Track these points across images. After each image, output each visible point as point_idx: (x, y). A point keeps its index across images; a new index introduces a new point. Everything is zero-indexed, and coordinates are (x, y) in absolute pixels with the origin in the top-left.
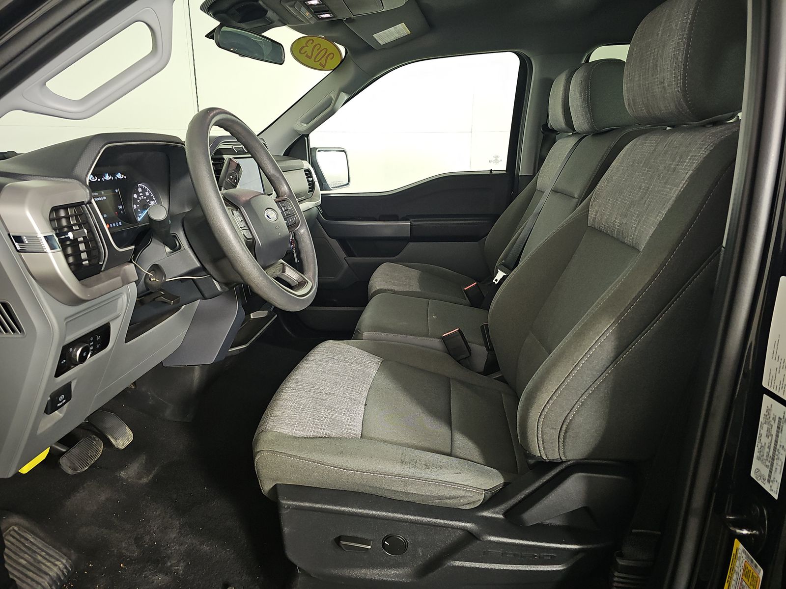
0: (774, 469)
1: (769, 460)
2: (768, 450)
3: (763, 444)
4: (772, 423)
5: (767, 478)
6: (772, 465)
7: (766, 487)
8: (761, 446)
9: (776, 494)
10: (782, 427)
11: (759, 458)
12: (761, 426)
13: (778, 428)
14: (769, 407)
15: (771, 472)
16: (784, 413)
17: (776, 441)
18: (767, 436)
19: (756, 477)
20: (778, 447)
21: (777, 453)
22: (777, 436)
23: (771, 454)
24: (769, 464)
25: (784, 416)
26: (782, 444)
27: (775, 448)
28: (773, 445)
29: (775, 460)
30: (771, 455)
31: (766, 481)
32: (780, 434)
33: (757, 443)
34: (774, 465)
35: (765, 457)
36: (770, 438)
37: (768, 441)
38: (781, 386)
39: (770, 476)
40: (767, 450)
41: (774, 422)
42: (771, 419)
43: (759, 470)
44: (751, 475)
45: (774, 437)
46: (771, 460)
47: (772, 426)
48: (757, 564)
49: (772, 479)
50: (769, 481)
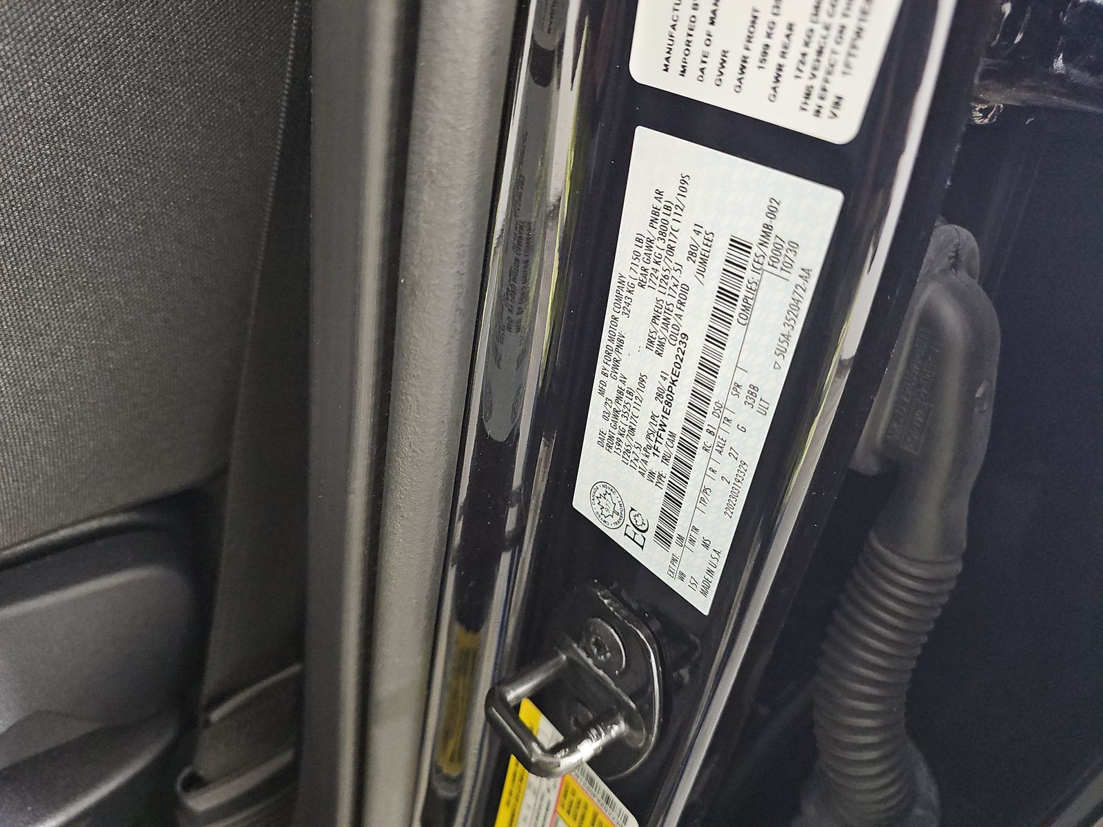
0: (692, 490)
1: (662, 448)
2: (658, 408)
3: (632, 383)
4: (688, 275)
5: (654, 522)
6: (681, 473)
7: (653, 558)
8: (620, 391)
9: (705, 593)
10: (754, 289)
11: (609, 442)
12: (619, 299)
13: (726, 295)
14: (671, 194)
15: (674, 500)
16: (772, 213)
17: (709, 368)
18: (655, 345)
19: (598, 515)
20: (720, 392)
21: (710, 420)
22: (716, 340)
23: (676, 423)
24: (666, 470)
25: (767, 230)
26: (744, 380)
27: (699, 403)
28: (686, 384)
29: (700, 451)
30: (678, 432)
31: (650, 535)
32: (735, 331)
33: (598, 376)
34: (695, 476)
35: (640, 437)
36: (670, 351)
37: (656, 367)
38: (760, 39)
39: (669, 518)
40: (652, 406)
41: (701, 272)
42: (681, 255)
43: (610, 490)
44: (574, 504)
45: (696, 348)
46: (674, 451)
47: (685, 289)
48: (613, 796)
49: (681, 528)
50: (664, 538)
